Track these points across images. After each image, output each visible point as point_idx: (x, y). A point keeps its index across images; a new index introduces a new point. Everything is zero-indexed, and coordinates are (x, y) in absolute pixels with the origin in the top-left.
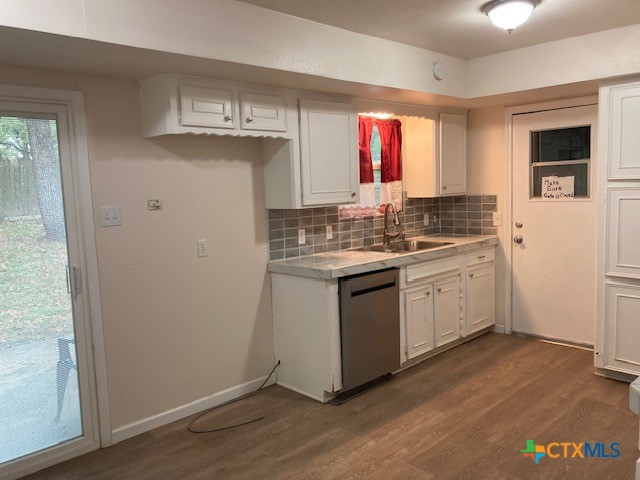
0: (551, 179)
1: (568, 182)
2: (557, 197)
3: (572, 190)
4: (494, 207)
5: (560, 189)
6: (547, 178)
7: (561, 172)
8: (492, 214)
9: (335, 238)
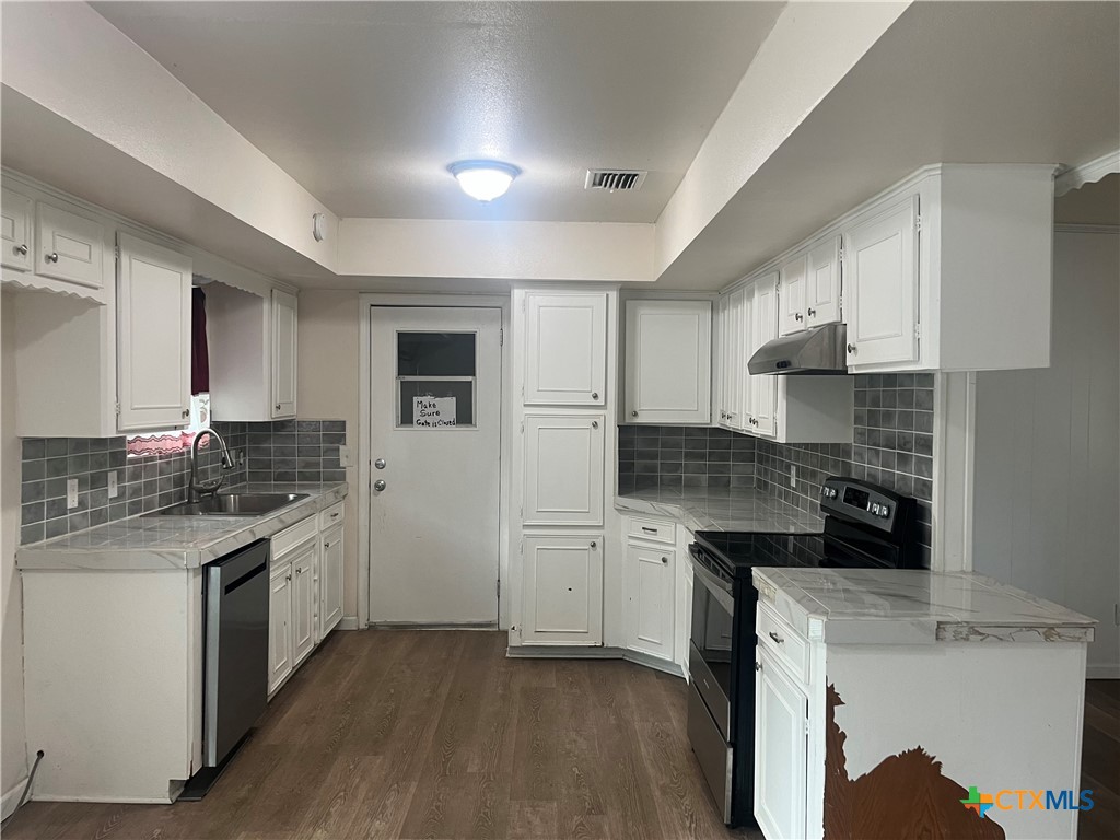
0: (427, 399)
1: (448, 405)
2: (435, 425)
3: (453, 417)
4: (341, 439)
5: (438, 413)
6: (420, 399)
7: (440, 391)
8: (338, 449)
9: (121, 495)
